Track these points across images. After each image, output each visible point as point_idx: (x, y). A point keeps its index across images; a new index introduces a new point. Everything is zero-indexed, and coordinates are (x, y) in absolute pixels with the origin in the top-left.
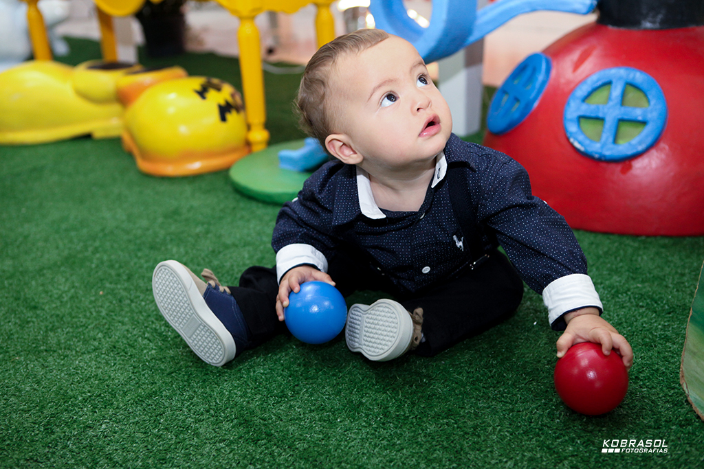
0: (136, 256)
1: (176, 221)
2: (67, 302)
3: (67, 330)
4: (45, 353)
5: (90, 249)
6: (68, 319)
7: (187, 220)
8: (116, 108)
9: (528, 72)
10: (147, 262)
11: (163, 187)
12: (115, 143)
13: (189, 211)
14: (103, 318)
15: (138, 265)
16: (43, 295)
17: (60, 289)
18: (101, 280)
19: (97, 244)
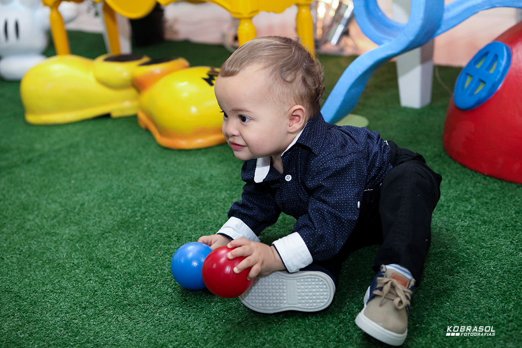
0: (179, 220)
1: (202, 187)
2: (132, 261)
3: (141, 286)
4: (129, 307)
5: (138, 215)
6: (138, 276)
7: (211, 187)
10: (189, 224)
11: (183, 159)
12: (132, 119)
13: (211, 180)
14: (168, 276)
15: (182, 228)
16: (112, 256)
17: (124, 250)
18: (156, 242)
19: (143, 210)
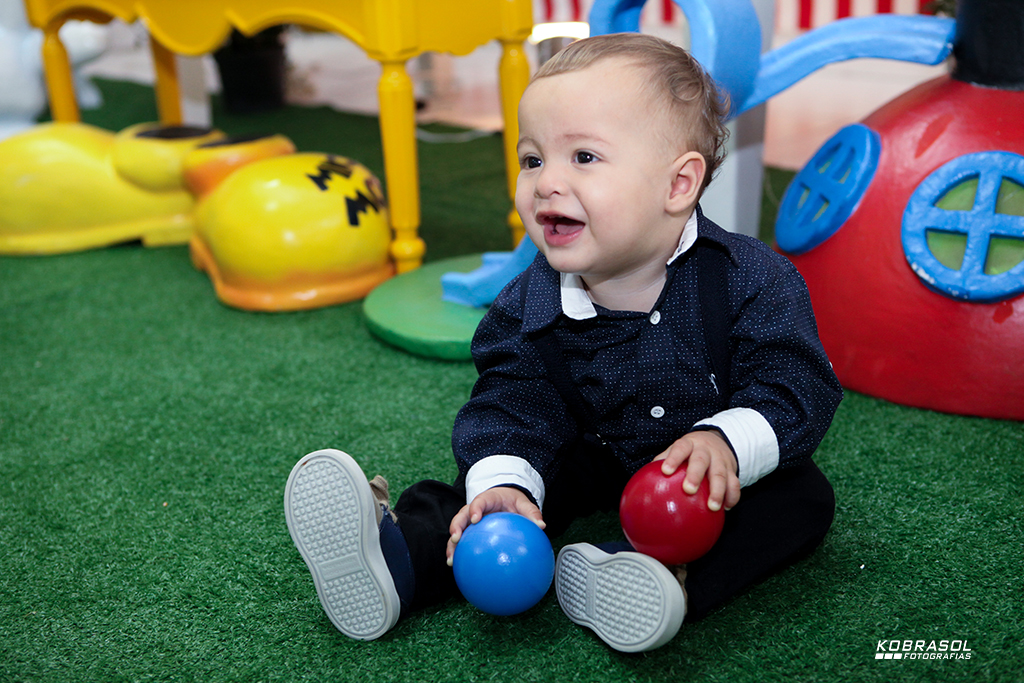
0: (219, 444)
1: (280, 384)
2: (110, 518)
3: (113, 565)
4: (78, 605)
5: (145, 430)
6: (112, 547)
7: (297, 384)
8: (182, 199)
9: (843, 154)
10: (236, 453)
11: (257, 329)
12: (179, 253)
13: (300, 369)
14: (170, 548)
15: (221, 459)
16: (73, 507)
17: (99, 498)
18: (165, 483)
19: (156, 422)
